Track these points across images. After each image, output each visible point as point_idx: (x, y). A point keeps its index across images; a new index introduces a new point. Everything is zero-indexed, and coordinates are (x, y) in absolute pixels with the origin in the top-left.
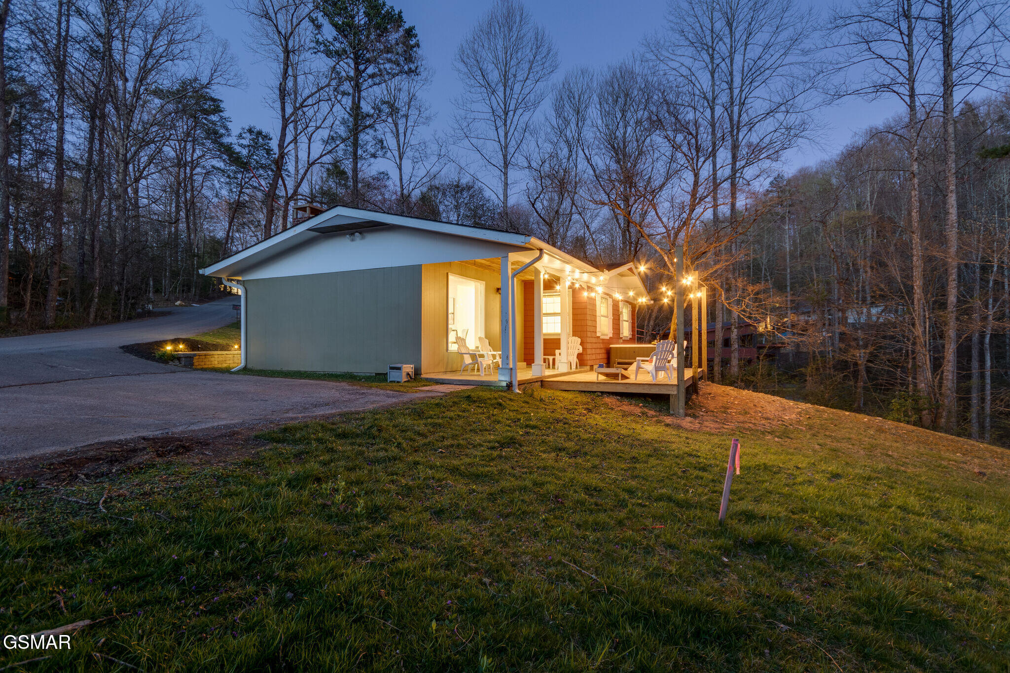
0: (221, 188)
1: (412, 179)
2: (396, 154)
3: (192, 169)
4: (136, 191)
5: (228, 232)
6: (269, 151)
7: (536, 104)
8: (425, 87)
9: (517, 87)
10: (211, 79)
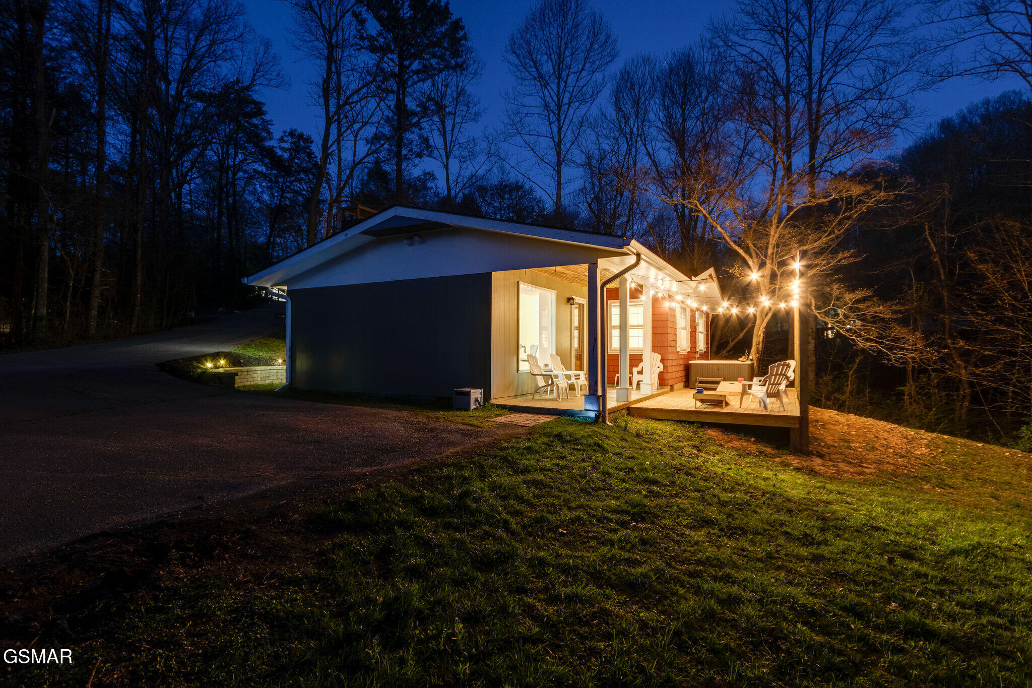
0: (262, 192)
1: (459, 180)
2: (443, 152)
3: (235, 174)
4: (179, 196)
5: (270, 237)
6: (310, 154)
7: (594, 96)
8: (474, 81)
9: (572, 79)
10: (253, 80)
